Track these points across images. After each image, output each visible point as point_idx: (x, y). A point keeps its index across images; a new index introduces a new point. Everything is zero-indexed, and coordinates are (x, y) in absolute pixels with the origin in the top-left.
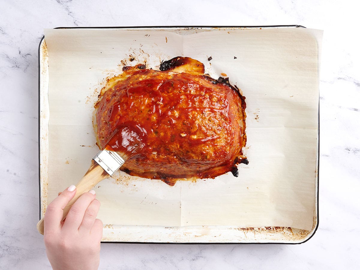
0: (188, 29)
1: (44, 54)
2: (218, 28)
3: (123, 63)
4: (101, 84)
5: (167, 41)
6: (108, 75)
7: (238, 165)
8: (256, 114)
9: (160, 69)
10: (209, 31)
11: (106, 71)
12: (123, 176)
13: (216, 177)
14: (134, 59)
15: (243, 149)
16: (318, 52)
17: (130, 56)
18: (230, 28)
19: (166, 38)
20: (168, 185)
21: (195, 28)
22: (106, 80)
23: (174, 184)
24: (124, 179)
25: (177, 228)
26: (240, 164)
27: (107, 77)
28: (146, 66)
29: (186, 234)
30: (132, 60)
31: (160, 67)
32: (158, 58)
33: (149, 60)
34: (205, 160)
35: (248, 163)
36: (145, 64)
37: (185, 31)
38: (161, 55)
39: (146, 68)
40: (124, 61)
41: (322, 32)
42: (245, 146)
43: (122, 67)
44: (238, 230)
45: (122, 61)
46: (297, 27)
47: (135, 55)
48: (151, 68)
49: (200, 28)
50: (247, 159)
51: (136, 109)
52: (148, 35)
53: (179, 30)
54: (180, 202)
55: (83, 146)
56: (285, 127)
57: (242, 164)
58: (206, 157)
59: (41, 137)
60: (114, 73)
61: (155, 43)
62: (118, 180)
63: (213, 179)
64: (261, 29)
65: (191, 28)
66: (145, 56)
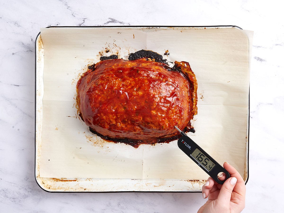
0: (150, 28)
1: (39, 47)
2: (173, 27)
3: (101, 54)
4: (83, 70)
5: (134, 37)
6: (89, 63)
7: (187, 133)
8: (201, 95)
9: (129, 59)
10: (166, 30)
11: (88, 60)
12: (99, 140)
13: (170, 142)
14: (109, 51)
15: (191, 121)
16: (249, 48)
17: (106, 48)
18: (182, 27)
19: (134, 35)
20: (133, 147)
21: (155, 27)
22: (87, 67)
23: (138, 147)
24: (100, 142)
25: (141, 180)
26: (188, 132)
27: (88, 65)
28: (118, 56)
29: (148, 185)
30: (107, 52)
31: (129, 57)
32: (127, 51)
33: (120, 52)
34: (162, 129)
35: (195, 132)
36: (117, 55)
37: (147, 30)
38: (130, 48)
39: (118, 58)
40: (101, 52)
41: (252, 32)
42: (192, 119)
43: (100, 57)
44: (187, 181)
45: (100, 52)
46: (233, 27)
47: (110, 48)
48: (122, 58)
49: (158, 28)
50: (194, 129)
51: (110, 90)
52: (120, 33)
53: (143, 29)
54: (142, 161)
55: (69, 117)
56: (223, 105)
57: (190, 132)
58: (163, 127)
59: (37, 110)
60: (93, 61)
61: (125, 39)
62: (95, 143)
63: (168, 143)
64: (205, 28)
65: (151, 27)
66: (118, 48)
